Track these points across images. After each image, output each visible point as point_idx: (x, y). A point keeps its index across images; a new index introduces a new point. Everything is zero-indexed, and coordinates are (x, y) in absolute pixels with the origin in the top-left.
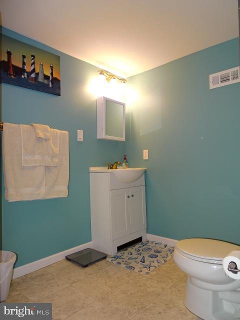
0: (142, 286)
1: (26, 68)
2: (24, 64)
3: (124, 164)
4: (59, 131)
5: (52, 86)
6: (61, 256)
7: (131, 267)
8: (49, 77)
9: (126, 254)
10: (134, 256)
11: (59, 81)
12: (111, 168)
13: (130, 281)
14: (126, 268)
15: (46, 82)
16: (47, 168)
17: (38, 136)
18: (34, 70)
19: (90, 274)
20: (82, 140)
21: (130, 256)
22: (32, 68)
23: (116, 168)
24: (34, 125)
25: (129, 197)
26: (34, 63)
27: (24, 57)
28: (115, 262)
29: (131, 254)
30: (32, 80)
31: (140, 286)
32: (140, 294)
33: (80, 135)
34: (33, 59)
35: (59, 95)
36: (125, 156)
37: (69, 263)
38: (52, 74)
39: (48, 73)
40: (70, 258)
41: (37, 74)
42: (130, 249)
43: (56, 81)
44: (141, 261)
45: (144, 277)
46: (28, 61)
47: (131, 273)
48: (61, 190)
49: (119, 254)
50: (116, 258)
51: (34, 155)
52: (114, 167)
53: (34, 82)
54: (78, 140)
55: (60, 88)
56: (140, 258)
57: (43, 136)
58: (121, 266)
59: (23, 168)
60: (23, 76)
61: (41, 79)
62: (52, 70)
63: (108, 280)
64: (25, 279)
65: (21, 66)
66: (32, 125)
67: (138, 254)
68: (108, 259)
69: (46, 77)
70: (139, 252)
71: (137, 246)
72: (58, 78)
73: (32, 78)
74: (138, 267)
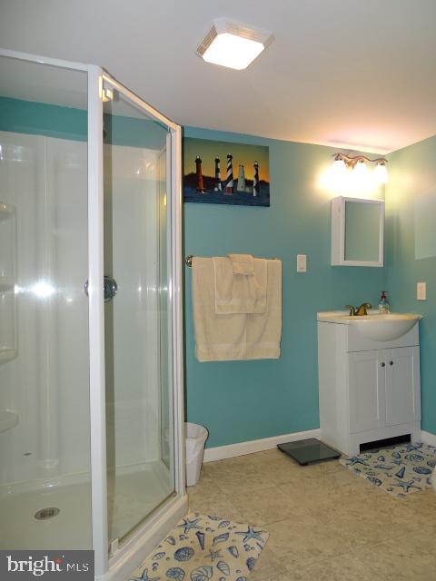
0: (386, 512)
1: (220, 176)
2: (217, 171)
3: (381, 306)
4: (266, 261)
5: (258, 194)
6: (270, 443)
7: (375, 481)
8: (253, 182)
9: (373, 458)
10: (387, 463)
11: (267, 184)
12: (356, 314)
13: (368, 501)
14: (368, 481)
15: (248, 190)
16: (250, 317)
17: (236, 272)
18: (231, 176)
19: (309, 477)
20: (305, 270)
21: (379, 463)
22: (229, 174)
23: (366, 314)
24: (231, 255)
25: (383, 365)
26: (230, 167)
27: (217, 161)
28: (350, 468)
29: (383, 460)
30: (229, 192)
31: (382, 511)
32: (379, 522)
33: (302, 263)
34: (230, 160)
35: (268, 205)
36: (383, 292)
37: (281, 456)
38: (257, 176)
39: (251, 177)
40: (284, 449)
41: (236, 181)
42: (383, 452)
43: (263, 186)
44: (397, 475)
45: (395, 500)
46: (223, 166)
47: (374, 488)
48: (269, 349)
49: (363, 456)
50: (354, 461)
51: (231, 299)
52: (361, 311)
53: (231, 194)
54: (298, 270)
55: (268, 195)
56: (398, 469)
57: (242, 272)
58: (361, 475)
59: (217, 317)
60: (216, 189)
61: (240, 187)
62: (257, 170)
63: (333, 492)
64: (220, 464)
65: (213, 175)
66: (228, 257)
67: (396, 462)
68: (342, 461)
69: (248, 183)
70: (398, 460)
71: (398, 449)
72: (266, 181)
73: (229, 188)
74: (388, 482)
